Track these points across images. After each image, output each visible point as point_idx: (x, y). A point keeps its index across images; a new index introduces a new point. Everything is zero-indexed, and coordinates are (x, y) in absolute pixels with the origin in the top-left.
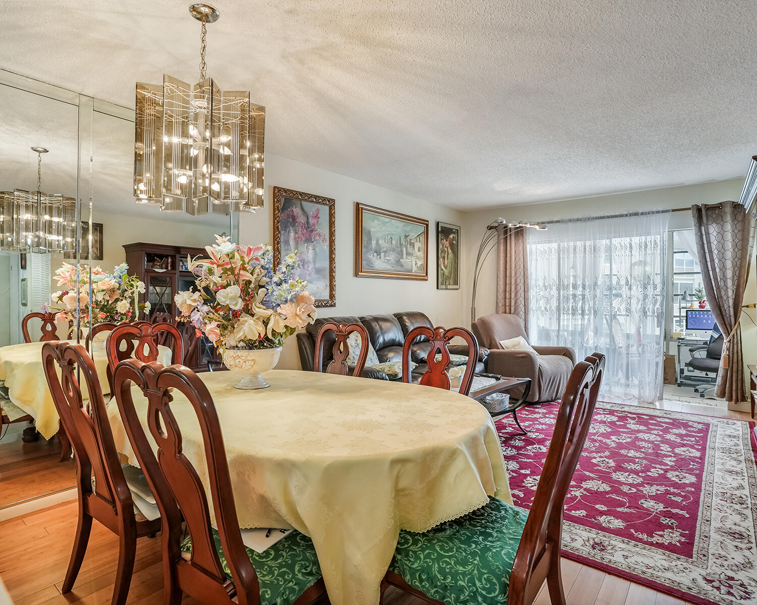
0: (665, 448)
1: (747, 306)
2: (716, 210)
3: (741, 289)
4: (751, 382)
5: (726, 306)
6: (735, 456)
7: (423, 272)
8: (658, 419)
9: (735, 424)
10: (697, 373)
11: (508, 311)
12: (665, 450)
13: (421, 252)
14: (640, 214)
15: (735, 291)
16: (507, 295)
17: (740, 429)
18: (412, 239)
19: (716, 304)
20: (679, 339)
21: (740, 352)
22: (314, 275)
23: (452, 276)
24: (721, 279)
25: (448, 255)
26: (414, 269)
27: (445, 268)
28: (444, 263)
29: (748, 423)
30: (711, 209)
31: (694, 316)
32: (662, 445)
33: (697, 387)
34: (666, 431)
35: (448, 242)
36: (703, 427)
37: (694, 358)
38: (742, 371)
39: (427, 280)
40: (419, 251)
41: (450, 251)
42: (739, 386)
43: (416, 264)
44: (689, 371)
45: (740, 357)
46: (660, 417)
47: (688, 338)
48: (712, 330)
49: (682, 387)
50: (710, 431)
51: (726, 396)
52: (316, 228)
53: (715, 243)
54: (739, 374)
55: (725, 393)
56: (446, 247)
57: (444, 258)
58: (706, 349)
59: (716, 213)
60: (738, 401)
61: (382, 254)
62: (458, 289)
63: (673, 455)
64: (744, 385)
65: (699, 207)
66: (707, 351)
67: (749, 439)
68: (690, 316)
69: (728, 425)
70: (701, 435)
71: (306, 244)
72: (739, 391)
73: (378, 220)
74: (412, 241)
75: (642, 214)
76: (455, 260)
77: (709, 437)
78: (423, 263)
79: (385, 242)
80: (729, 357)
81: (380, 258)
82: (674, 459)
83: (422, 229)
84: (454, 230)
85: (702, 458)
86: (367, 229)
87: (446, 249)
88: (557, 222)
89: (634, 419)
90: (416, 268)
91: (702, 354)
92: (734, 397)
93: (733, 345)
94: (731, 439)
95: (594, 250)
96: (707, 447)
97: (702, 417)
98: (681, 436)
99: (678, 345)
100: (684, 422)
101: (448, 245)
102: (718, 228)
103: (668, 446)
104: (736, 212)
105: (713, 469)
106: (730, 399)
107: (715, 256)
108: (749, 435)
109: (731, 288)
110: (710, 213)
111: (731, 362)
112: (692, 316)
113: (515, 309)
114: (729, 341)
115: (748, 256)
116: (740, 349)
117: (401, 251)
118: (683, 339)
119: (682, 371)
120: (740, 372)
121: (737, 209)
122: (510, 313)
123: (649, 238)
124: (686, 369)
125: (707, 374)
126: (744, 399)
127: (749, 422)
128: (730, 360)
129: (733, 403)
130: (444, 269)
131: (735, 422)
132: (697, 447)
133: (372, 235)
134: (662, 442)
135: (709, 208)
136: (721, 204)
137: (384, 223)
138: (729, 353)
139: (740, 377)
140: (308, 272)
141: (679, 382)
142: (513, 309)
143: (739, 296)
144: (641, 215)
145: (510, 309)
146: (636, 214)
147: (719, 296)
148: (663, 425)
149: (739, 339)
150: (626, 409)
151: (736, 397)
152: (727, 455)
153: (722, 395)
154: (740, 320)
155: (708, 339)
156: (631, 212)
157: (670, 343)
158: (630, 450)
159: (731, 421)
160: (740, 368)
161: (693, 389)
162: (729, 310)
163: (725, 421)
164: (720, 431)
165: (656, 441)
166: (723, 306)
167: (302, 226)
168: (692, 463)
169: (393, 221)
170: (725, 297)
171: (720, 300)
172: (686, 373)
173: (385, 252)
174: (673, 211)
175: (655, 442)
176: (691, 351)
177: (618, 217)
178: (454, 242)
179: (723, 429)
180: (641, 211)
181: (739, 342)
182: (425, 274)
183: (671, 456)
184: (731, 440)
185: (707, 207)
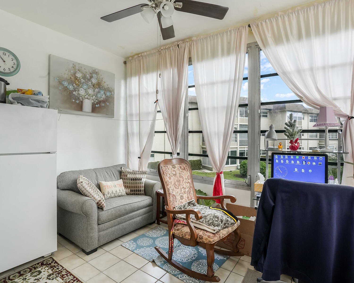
112: (279, 161)
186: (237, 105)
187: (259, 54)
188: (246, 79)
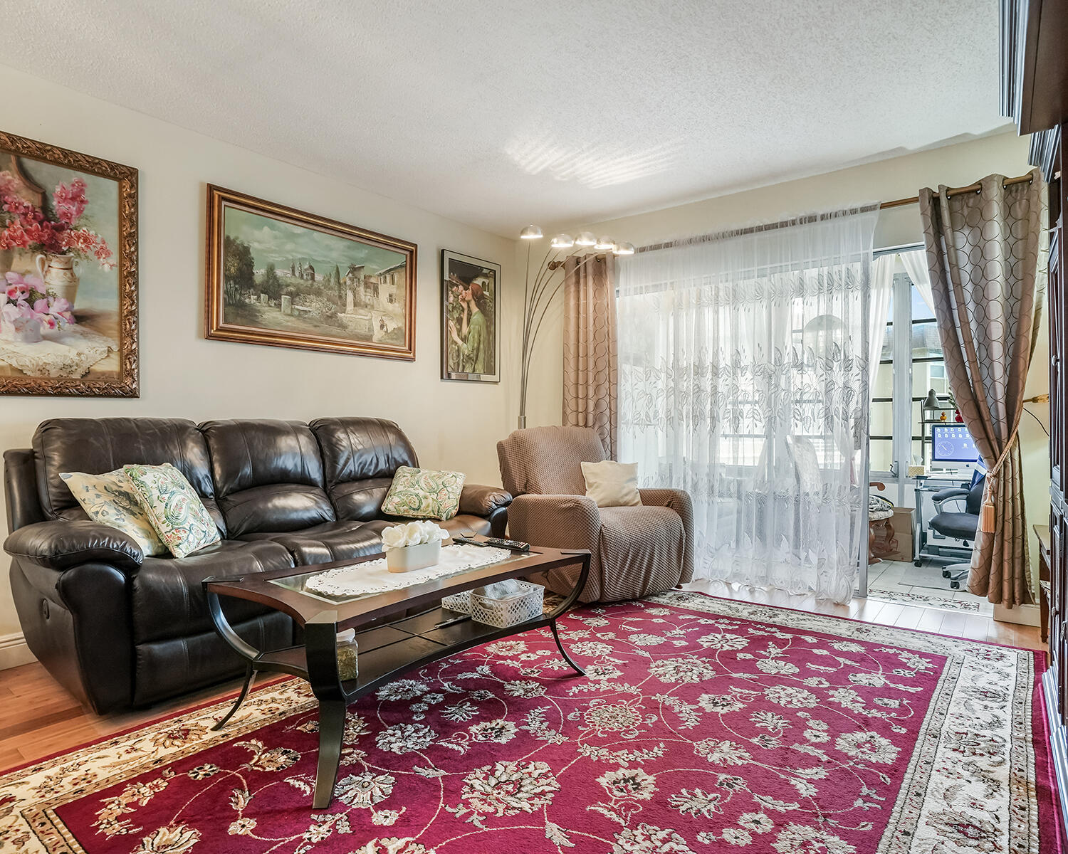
0: (817, 732)
1: (1035, 400)
2: (969, 198)
3: (1022, 362)
4: (1041, 562)
5: (990, 401)
6: (983, 763)
7: (402, 343)
8: (836, 646)
9: (1002, 656)
10: (950, 542)
11: (581, 424)
12: (814, 740)
13: (397, 305)
14: (819, 218)
15: (1008, 369)
16: (580, 392)
17: (1012, 671)
18: (370, 276)
19: (970, 397)
20: (918, 478)
21: (1018, 497)
22: (68, 327)
23: (481, 356)
24: (979, 344)
25: (470, 315)
26: (378, 335)
27: (462, 340)
28: (459, 331)
29: (1031, 655)
30: (960, 197)
31: (946, 436)
32: (811, 723)
33: (948, 568)
34: (839, 680)
35: (469, 292)
36: (931, 666)
37: (943, 514)
38: (1023, 539)
39: (413, 359)
40: (391, 301)
41: (475, 309)
42: (1017, 570)
43: (382, 327)
44: (935, 537)
45: (1019, 507)
46: (840, 639)
47: (935, 475)
48: (976, 461)
49: (923, 568)
50: (942, 677)
51: (990, 591)
52: (74, 223)
53: (968, 268)
54: (1016, 546)
55: (988, 583)
56: (463, 300)
57: (459, 321)
58: (966, 496)
59: (970, 205)
60: (1014, 602)
61: (285, 300)
62: (496, 383)
63: (825, 758)
64: (1026, 569)
65: (935, 195)
66: (967, 499)
67: (1029, 704)
68: (940, 436)
69: (985, 662)
70: (920, 689)
71: (40, 256)
72: (1017, 582)
73: (272, 227)
74: (373, 280)
75: (823, 217)
76: (487, 327)
77: (935, 696)
78: (401, 324)
79: (294, 274)
80: (996, 509)
81: (279, 306)
82: (822, 773)
83: (400, 259)
84: (485, 271)
85: (897, 771)
86: (238, 242)
87: (465, 305)
88: (668, 245)
89: (781, 643)
90: (383, 333)
91: (956, 506)
92: (1006, 595)
93: (1004, 483)
94: (985, 703)
95: (734, 296)
96: (922, 730)
97: (934, 639)
98: (868, 693)
99: (916, 490)
100: (892, 651)
101: (469, 297)
102: (974, 238)
103: (825, 727)
104: (1010, 199)
105: (916, 812)
106: (998, 599)
107: (968, 297)
108: (1031, 691)
109: (1001, 360)
110: (957, 205)
111: (1000, 519)
112: (943, 435)
113: (598, 418)
114: (997, 476)
115: (1036, 290)
116: (1018, 491)
117: (340, 297)
118: (925, 478)
119: (924, 537)
120: (1019, 541)
121: (1014, 194)
122: (586, 425)
123: (836, 268)
124: (930, 533)
125: (966, 544)
126: (1026, 598)
127: (1036, 653)
128: (998, 516)
129: (1003, 606)
130: (460, 342)
131: (1004, 651)
132: (896, 729)
133: (252, 255)
134: (816, 713)
135: (955, 195)
136: (979, 183)
137: (292, 237)
138: (996, 499)
139: (1018, 551)
140: (47, 318)
141: (917, 557)
142: (591, 417)
143: (1018, 376)
144: (822, 219)
145: (586, 419)
146: (812, 219)
147: (975, 380)
148: (841, 660)
149: (1017, 469)
150: (780, 619)
151: (1009, 594)
152: (965, 760)
153: (982, 589)
154: (1019, 428)
155: (970, 477)
156: (802, 214)
157: (906, 485)
158: (723, 739)
159: (994, 649)
160: (1019, 533)
161: (940, 571)
162: (997, 406)
163: (983, 648)
164: (965, 678)
165: (801, 709)
166: (985, 400)
167: (25, 215)
168: (865, 790)
169: (316, 234)
170: (988, 382)
171: (977, 389)
172: (931, 541)
173: (294, 296)
174: (883, 206)
175: (800, 714)
176: (936, 499)
177: (777, 227)
178: (486, 293)
179: (973, 673)
180: (821, 213)
181: (1017, 476)
182: (407, 348)
183: (818, 762)
184: (986, 707)
185: (951, 192)
186: (879, 362)
187: (910, 290)
188: (891, 324)
